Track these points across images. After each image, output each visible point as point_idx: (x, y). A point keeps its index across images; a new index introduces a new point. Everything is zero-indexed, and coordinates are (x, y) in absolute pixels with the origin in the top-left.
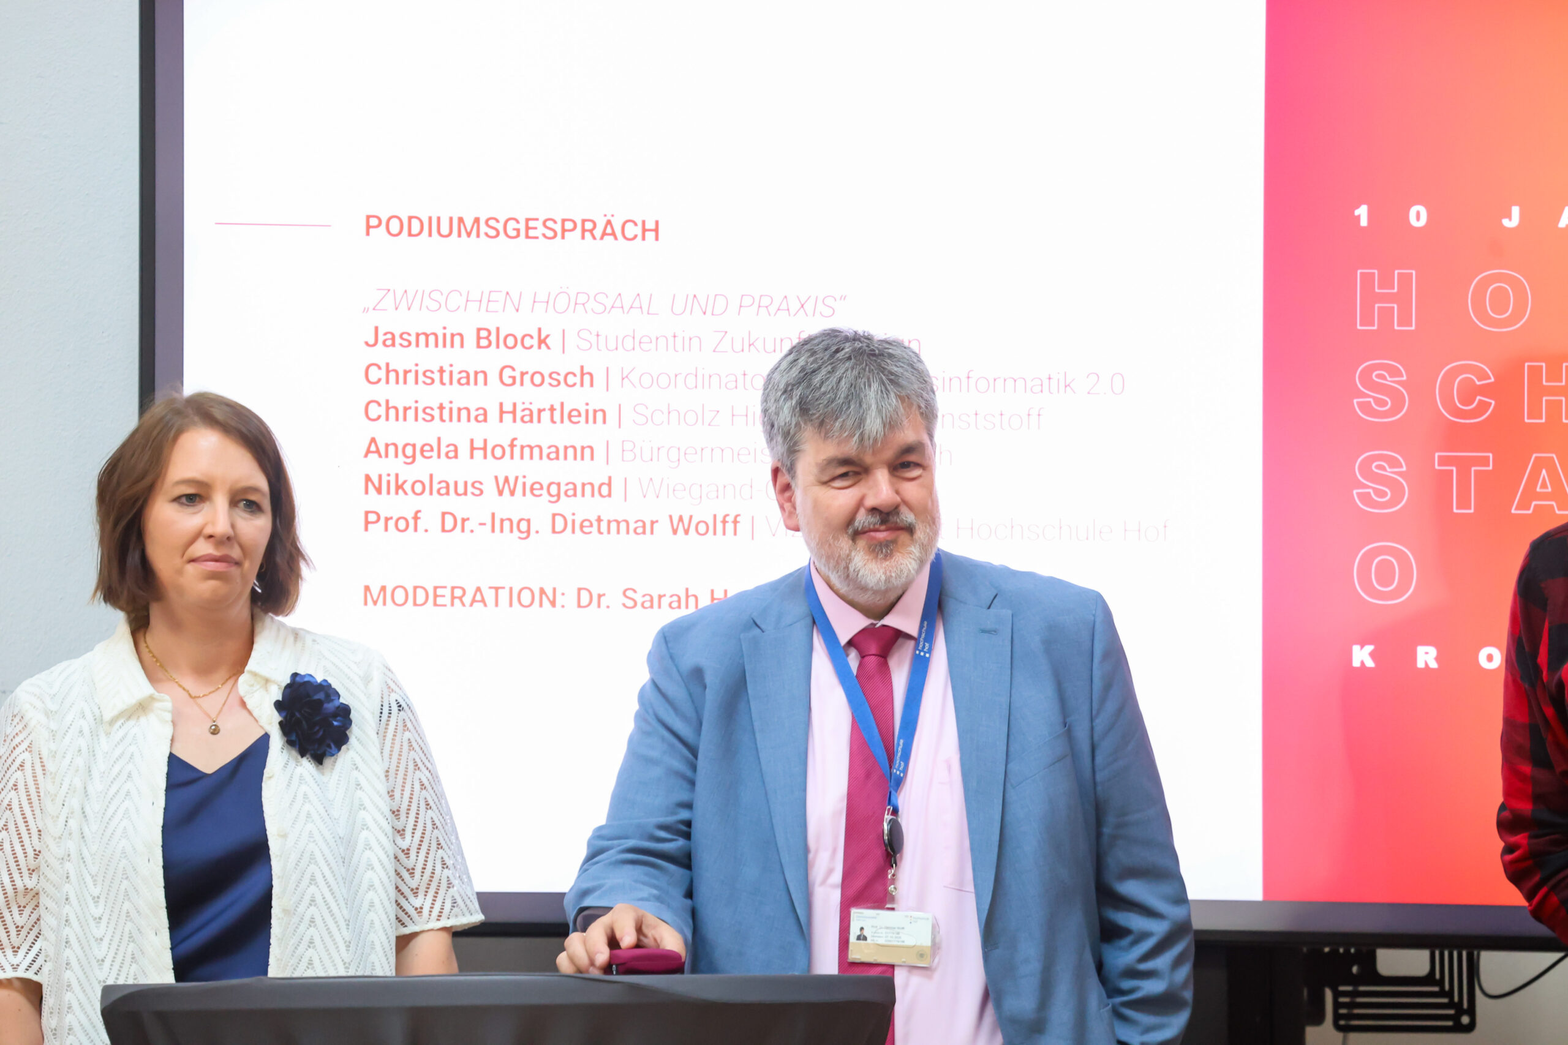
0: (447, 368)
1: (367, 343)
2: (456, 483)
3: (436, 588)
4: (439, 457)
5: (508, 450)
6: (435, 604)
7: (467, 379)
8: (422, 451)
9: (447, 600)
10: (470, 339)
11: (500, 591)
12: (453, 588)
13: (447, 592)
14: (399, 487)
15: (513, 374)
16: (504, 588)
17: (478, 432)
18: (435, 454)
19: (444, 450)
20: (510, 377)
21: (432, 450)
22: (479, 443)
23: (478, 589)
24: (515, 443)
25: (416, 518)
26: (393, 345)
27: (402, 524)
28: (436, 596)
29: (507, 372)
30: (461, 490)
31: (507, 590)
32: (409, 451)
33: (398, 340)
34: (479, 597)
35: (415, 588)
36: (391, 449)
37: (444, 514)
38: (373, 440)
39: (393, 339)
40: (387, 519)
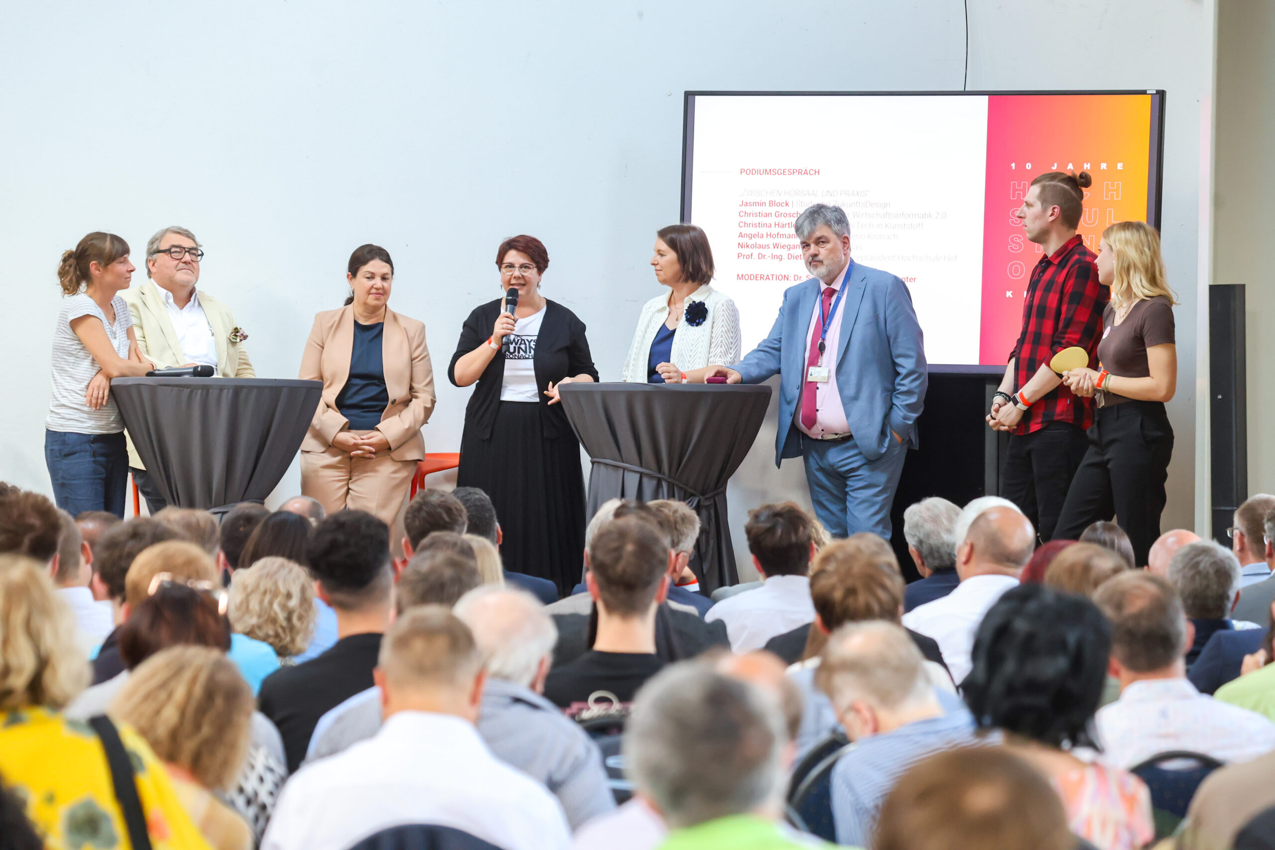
0: (761, 212)
1: (740, 206)
2: (762, 245)
3: (756, 275)
5: (777, 235)
6: (756, 280)
7: (767, 215)
8: (754, 236)
9: (759, 278)
10: (768, 204)
11: (773, 276)
13: (759, 276)
14: (747, 246)
17: (769, 230)
18: (757, 237)
19: (759, 236)
22: (769, 234)
23: (768, 275)
24: (779, 233)
25: (752, 255)
26: (747, 206)
27: (748, 257)
28: (756, 277)
29: (777, 213)
30: (764, 247)
31: (775, 275)
32: (750, 236)
34: (768, 278)
35: (751, 275)
36: (746, 235)
37: (759, 254)
38: (741, 233)
39: (747, 204)
40: (744, 255)
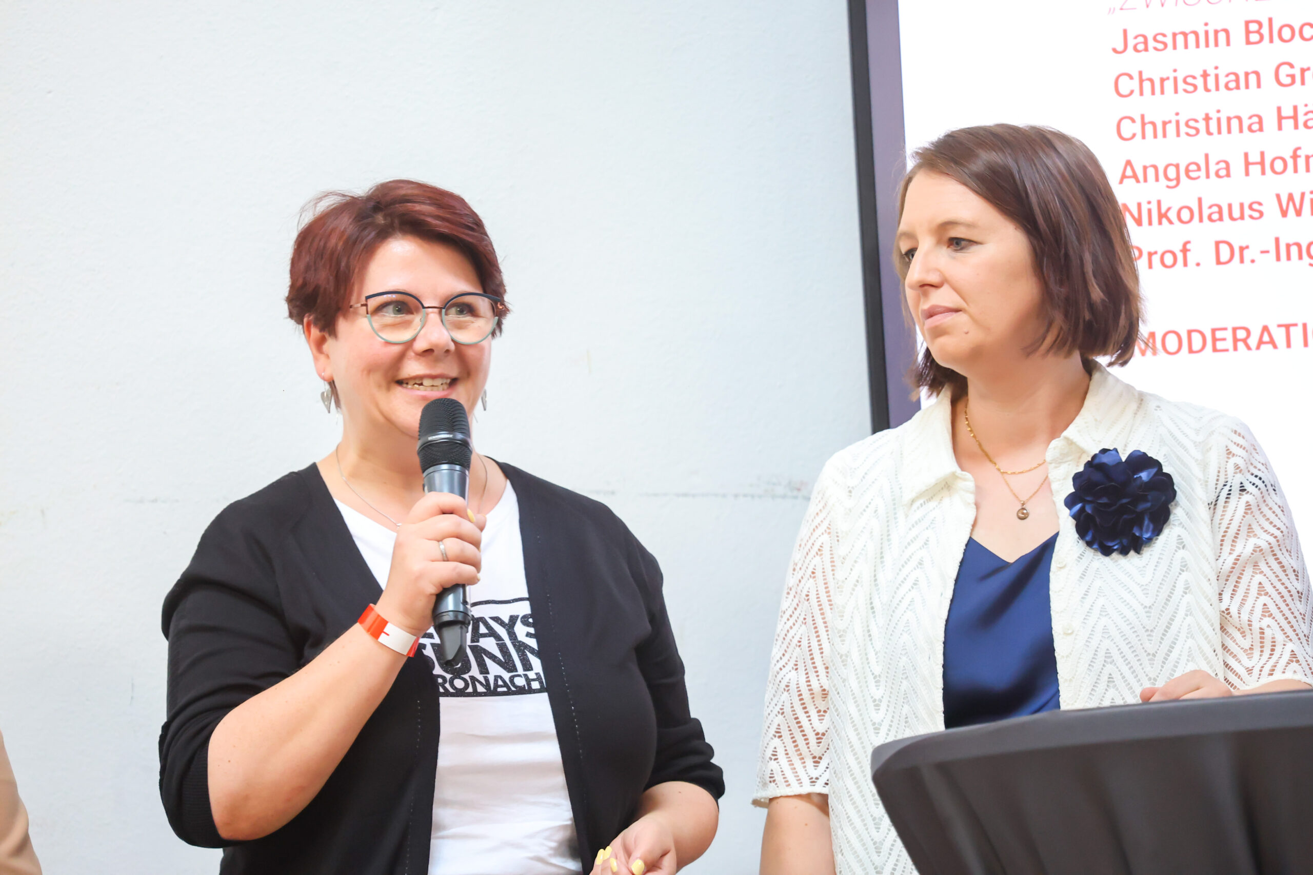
0: (1212, 72)
1: (1115, 50)
2: (1230, 206)
3: (1214, 331)
4: (1208, 176)
5: (1290, 162)
6: (1215, 350)
7: (1237, 82)
8: (1187, 171)
9: (1229, 344)
10: (1238, 35)
11: (1292, 329)
12: (1235, 330)
13: (1228, 335)
14: (1162, 216)
15: (1291, 71)
16: (1296, 325)
17: (1253, 144)
18: (1203, 173)
19: (1213, 169)
20: (1288, 76)
21: (1199, 169)
22: (1254, 157)
23: (1265, 329)
24: (1299, 153)
25: (1185, 250)
26: (1146, 49)
27: (1169, 259)
28: (1215, 340)
29: (1285, 70)
30: (1236, 214)
31: (1300, 328)
32: (1172, 173)
33: (1151, 44)
34: (1266, 338)
35: (1190, 332)
36: (1151, 172)
37: (1217, 244)
38: (1129, 163)
39: (1146, 43)
40: (1150, 255)
